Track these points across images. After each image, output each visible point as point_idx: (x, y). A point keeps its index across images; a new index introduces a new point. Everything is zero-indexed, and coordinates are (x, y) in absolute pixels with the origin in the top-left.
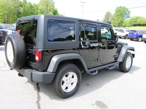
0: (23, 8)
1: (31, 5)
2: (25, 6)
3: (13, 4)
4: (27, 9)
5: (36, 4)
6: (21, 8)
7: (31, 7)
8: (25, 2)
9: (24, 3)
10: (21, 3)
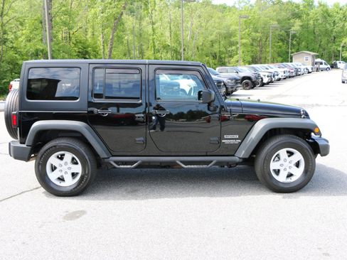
0: (302, 21)
1: (327, 11)
2: (308, 15)
3: (275, 13)
4: (311, 22)
5: (341, 5)
6: (295, 22)
7: (326, 14)
8: (309, 5)
9: (304, 7)
10: (298, 6)
